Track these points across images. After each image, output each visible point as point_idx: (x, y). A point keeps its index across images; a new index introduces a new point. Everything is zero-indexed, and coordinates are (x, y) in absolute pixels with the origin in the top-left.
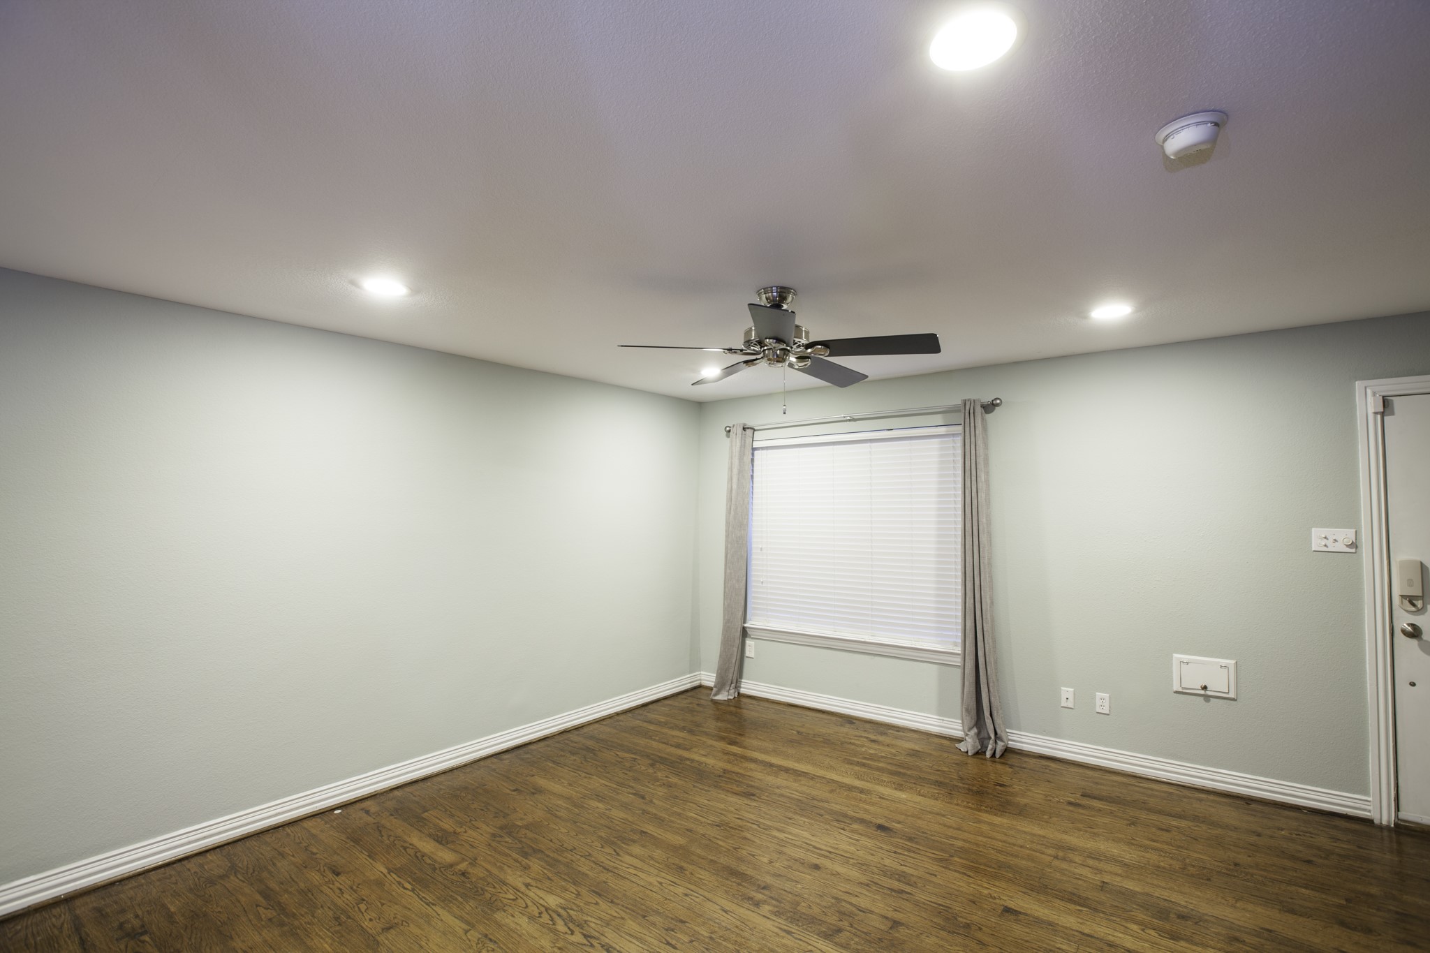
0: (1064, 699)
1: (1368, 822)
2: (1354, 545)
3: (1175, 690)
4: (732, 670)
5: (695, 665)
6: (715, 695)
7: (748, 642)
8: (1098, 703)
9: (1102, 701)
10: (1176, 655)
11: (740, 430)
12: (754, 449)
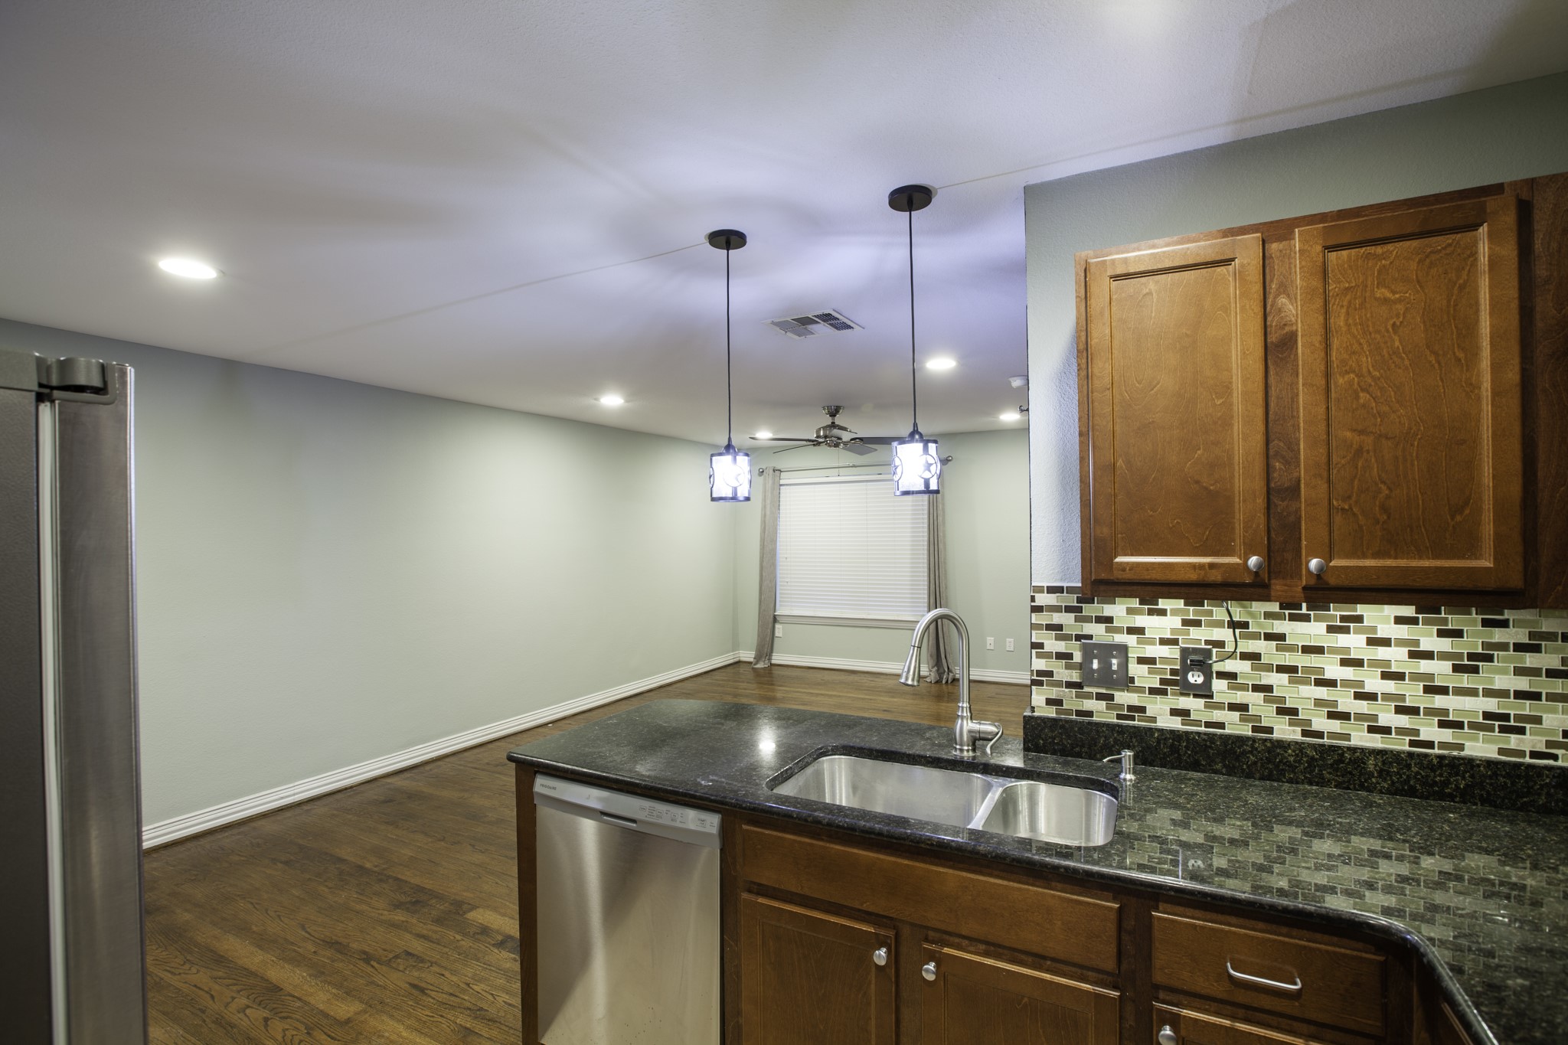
0: (988, 644)
4: (767, 646)
5: (735, 646)
6: (755, 665)
7: (777, 626)
8: (1008, 644)
11: (771, 471)
12: (781, 485)
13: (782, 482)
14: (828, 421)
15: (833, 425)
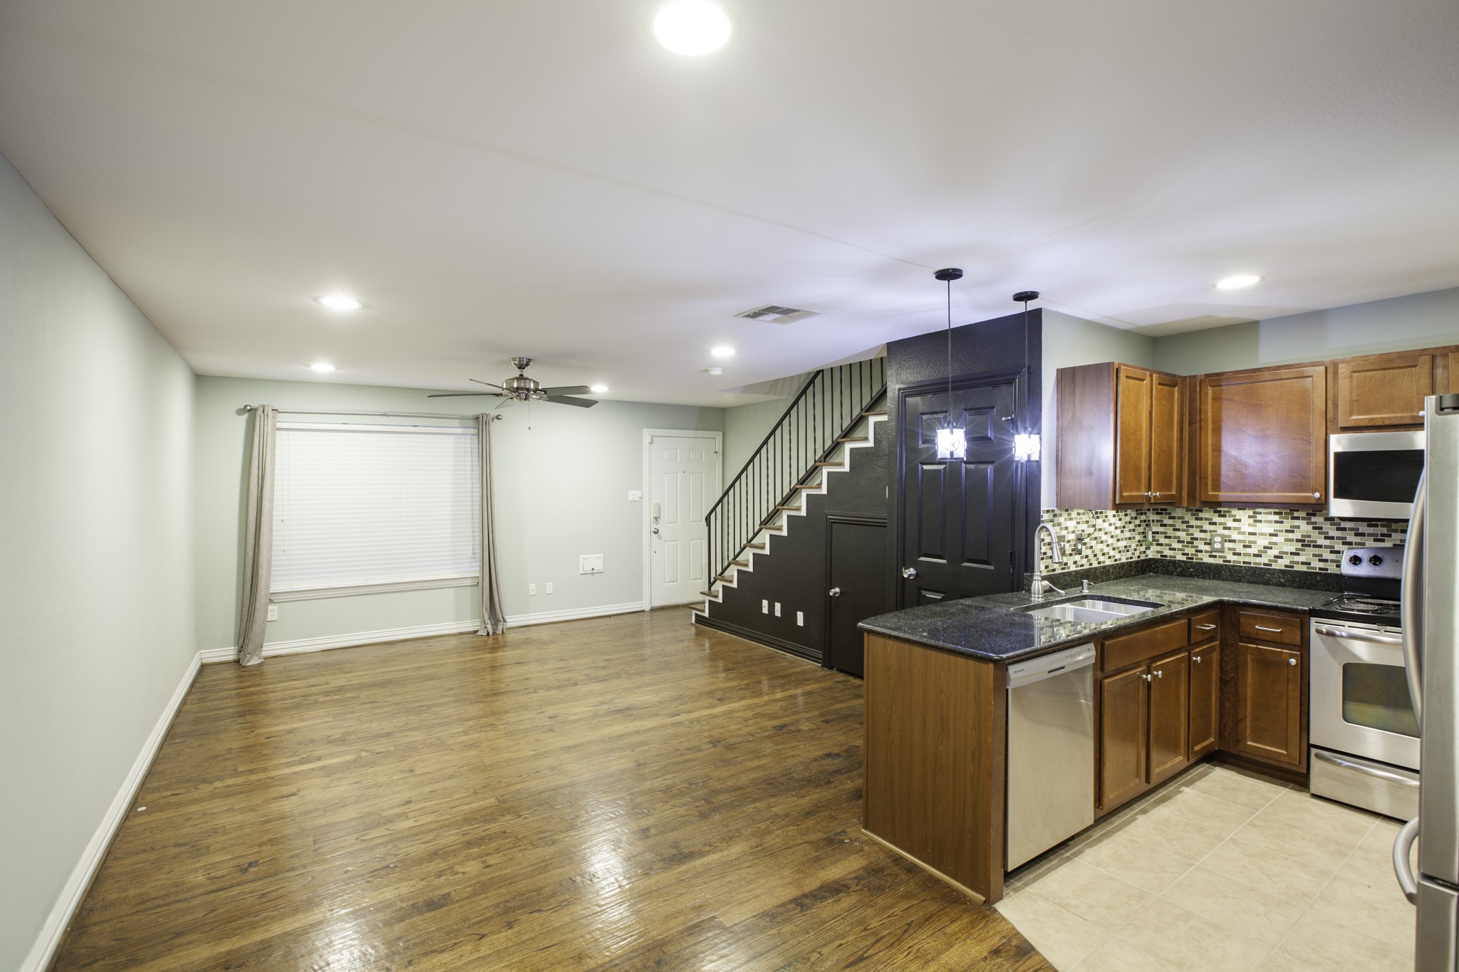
0: (531, 591)
1: (644, 611)
2: (641, 498)
3: (582, 572)
4: (252, 637)
5: (198, 645)
7: (271, 608)
9: (549, 587)
10: (581, 556)
12: (278, 429)
13: (279, 425)
14: (517, 373)
15: (521, 377)
